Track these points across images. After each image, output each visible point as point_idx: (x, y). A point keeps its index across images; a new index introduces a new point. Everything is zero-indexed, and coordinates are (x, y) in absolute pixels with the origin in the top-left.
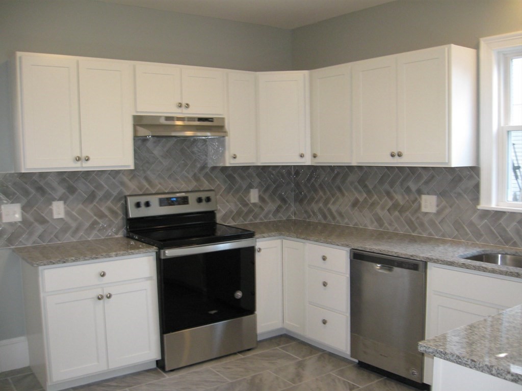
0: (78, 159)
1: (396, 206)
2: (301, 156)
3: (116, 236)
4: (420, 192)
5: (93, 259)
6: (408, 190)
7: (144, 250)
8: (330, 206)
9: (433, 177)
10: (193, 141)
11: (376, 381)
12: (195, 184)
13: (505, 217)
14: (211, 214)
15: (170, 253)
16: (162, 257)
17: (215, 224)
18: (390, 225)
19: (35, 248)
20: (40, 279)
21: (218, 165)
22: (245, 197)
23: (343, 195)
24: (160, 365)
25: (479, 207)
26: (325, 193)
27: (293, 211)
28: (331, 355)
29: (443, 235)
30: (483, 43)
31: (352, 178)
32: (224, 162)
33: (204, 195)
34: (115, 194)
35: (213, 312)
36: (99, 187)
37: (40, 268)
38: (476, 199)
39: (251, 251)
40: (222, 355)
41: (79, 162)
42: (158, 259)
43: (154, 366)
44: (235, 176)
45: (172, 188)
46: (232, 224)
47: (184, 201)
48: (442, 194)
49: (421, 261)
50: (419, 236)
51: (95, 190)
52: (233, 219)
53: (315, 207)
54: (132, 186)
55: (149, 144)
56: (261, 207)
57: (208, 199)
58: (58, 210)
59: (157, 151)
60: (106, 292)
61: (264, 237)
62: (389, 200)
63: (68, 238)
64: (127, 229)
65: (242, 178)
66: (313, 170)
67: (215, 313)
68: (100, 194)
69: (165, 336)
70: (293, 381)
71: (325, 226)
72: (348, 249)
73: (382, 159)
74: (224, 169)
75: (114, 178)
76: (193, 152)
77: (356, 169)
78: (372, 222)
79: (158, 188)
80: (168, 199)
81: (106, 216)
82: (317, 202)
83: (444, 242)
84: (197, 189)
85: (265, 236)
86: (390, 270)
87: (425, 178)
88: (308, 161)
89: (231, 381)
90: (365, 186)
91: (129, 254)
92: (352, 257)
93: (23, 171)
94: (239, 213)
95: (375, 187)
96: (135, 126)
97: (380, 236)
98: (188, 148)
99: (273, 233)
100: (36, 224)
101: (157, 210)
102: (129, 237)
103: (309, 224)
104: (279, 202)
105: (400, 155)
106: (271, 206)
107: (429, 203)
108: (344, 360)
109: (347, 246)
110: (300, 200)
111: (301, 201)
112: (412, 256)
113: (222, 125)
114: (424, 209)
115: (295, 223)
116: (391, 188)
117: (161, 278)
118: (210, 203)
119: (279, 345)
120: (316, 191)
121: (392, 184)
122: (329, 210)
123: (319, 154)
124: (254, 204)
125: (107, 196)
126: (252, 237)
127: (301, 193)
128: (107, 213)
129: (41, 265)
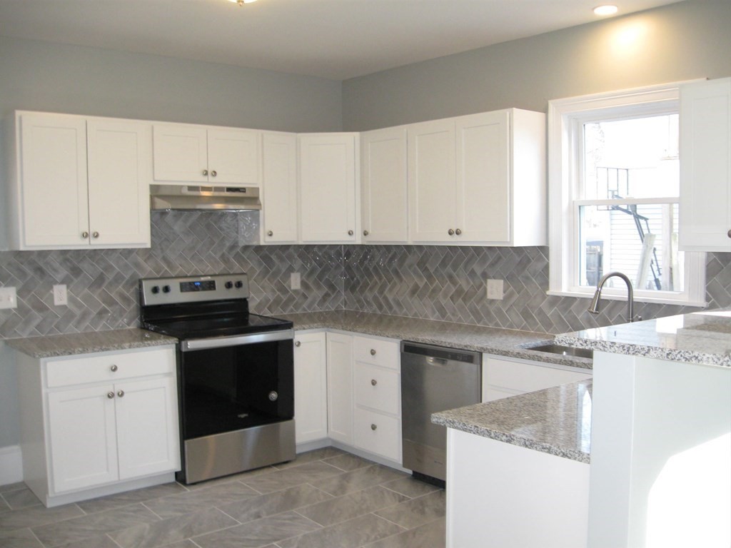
0: (85, 235)
1: (459, 292)
2: (349, 234)
3: (128, 327)
4: (485, 276)
5: (103, 350)
6: (473, 273)
7: (162, 341)
8: (386, 292)
9: (500, 258)
10: (221, 215)
11: (431, 492)
12: (223, 266)
13: (576, 303)
14: (243, 303)
15: (193, 345)
16: (184, 350)
17: (247, 313)
18: (453, 315)
19: (31, 340)
20: (42, 372)
21: (251, 244)
22: (285, 282)
23: (401, 280)
24: (180, 477)
25: (548, 293)
26: (380, 279)
27: (342, 300)
28: (383, 467)
29: (511, 326)
30: (552, 105)
31: (411, 259)
32: (259, 240)
33: (233, 280)
34: (127, 277)
35: (243, 416)
36: (108, 268)
37: (42, 360)
38: (546, 284)
39: (288, 345)
40: (255, 467)
41: (87, 239)
42: (179, 353)
43: (173, 479)
44: (272, 257)
45: (196, 271)
46: (269, 314)
47: (211, 286)
48: (509, 279)
49: (475, 351)
50: (484, 327)
51: (104, 273)
52: (269, 308)
53: (369, 295)
54: (148, 268)
55: (169, 218)
56: (304, 295)
57: (239, 285)
58: (60, 295)
59: (178, 227)
60: (117, 389)
61: (304, 329)
62: (451, 285)
63: (71, 329)
64: (141, 320)
65: (282, 260)
66: (366, 250)
67: (245, 417)
68: (110, 277)
69: (186, 442)
70: (335, 493)
71: (381, 319)
72: (399, 341)
73: (438, 237)
74: (259, 249)
75: (126, 259)
76: (221, 228)
77: (415, 249)
78: (434, 313)
79: (178, 270)
80: (190, 283)
81: (117, 303)
82: (371, 289)
83: (511, 333)
84: (225, 272)
85: (306, 327)
86: (443, 362)
87: (491, 260)
88: (357, 240)
89: (261, 494)
90: (426, 269)
91: (145, 346)
92: (403, 350)
93: (22, 248)
94: (277, 302)
95: (436, 270)
96: (152, 198)
97: (443, 328)
98: (215, 223)
99: (316, 325)
100: (34, 311)
101: (177, 296)
102: (143, 327)
103: (363, 315)
104: (326, 289)
105: (458, 233)
106: (317, 294)
107: (496, 289)
108: (396, 472)
109: (398, 337)
110: (352, 287)
111: (353, 289)
112: (466, 346)
113: (256, 196)
114: (490, 296)
115: (346, 314)
116: (455, 271)
117: (181, 375)
118: (241, 289)
119: (322, 457)
120: (370, 275)
121: (455, 267)
122: (386, 299)
123: (370, 232)
124: (296, 291)
125: (118, 278)
126: (290, 328)
127: (353, 279)
128: (118, 299)
129: (43, 357)
